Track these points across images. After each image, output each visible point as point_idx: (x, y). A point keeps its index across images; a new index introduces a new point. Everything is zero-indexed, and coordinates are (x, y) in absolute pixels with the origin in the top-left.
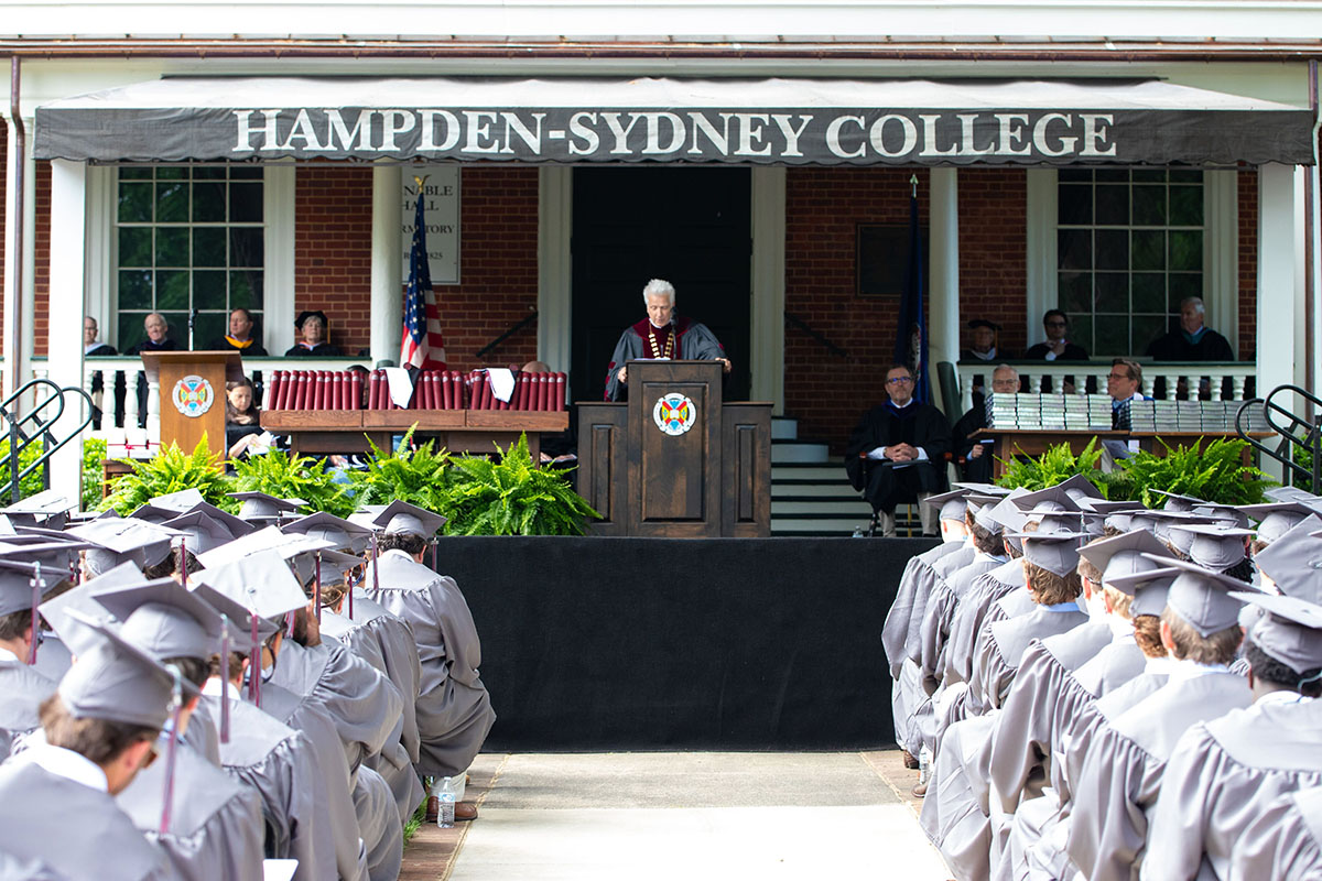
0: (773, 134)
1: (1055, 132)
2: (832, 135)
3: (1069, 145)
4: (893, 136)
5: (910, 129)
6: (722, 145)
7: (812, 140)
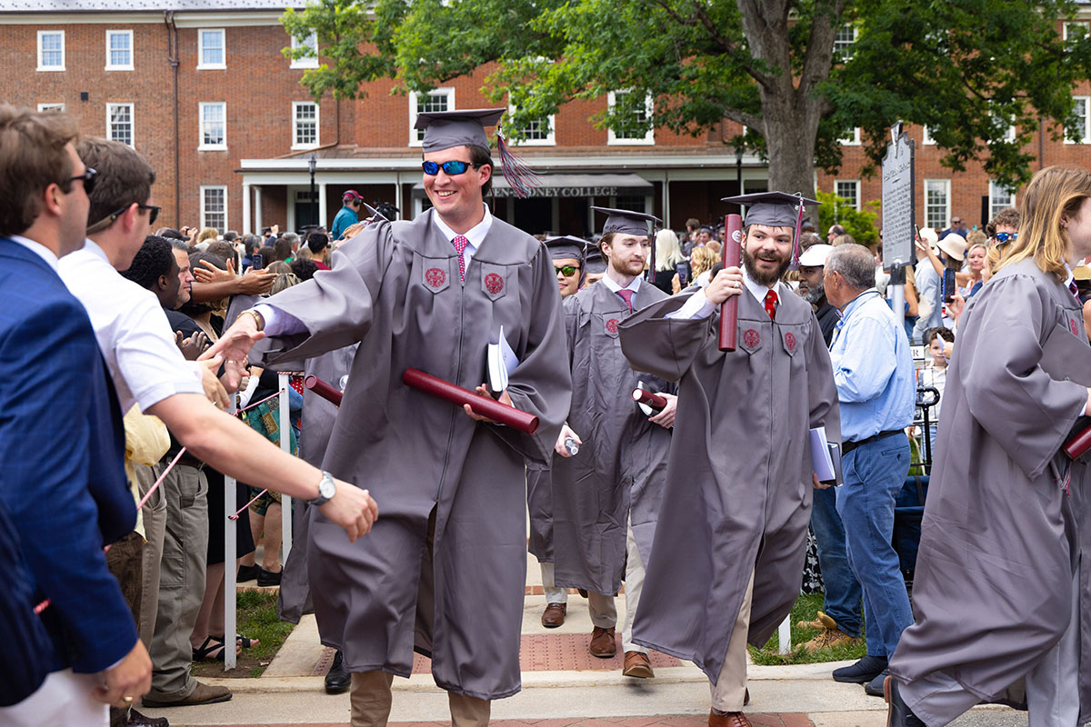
0: (552, 192)
1: (605, 191)
2: (563, 192)
3: (608, 193)
4: (575, 192)
5: (578, 191)
6: (542, 194)
7: (560, 193)
